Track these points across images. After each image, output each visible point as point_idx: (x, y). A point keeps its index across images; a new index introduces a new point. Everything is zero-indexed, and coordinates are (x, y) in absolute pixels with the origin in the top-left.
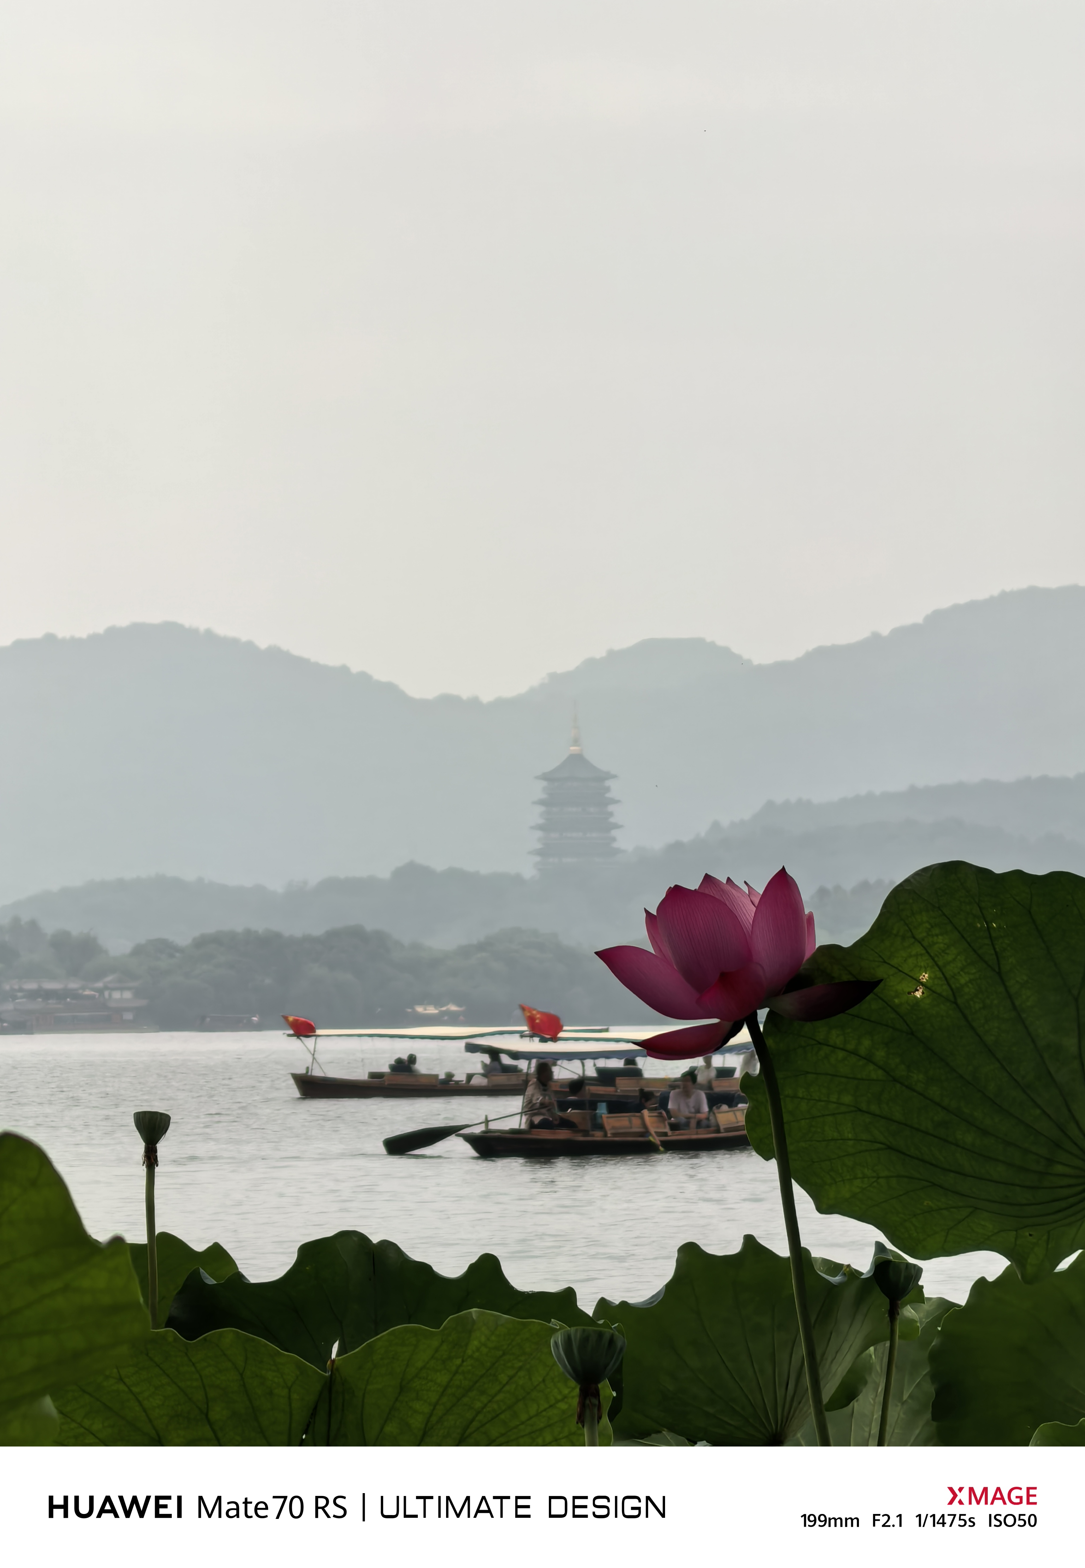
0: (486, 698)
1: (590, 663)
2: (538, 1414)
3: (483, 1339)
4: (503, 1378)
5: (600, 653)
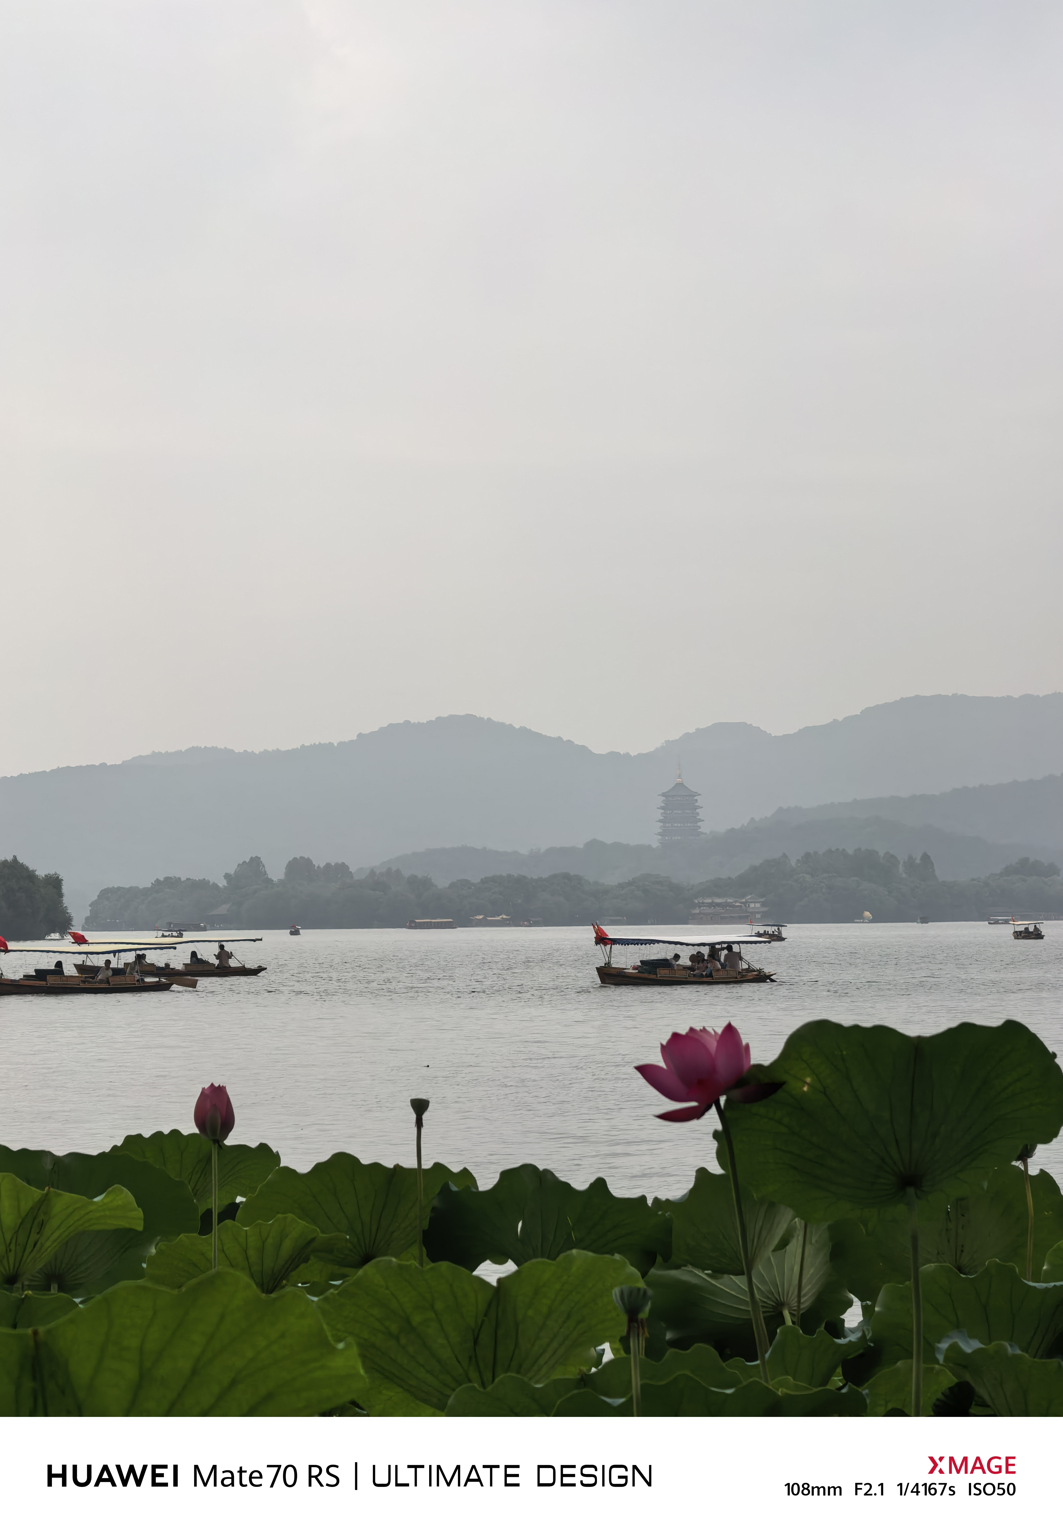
0: (633, 753)
1: (687, 735)
4: (589, 1285)
5: (692, 730)
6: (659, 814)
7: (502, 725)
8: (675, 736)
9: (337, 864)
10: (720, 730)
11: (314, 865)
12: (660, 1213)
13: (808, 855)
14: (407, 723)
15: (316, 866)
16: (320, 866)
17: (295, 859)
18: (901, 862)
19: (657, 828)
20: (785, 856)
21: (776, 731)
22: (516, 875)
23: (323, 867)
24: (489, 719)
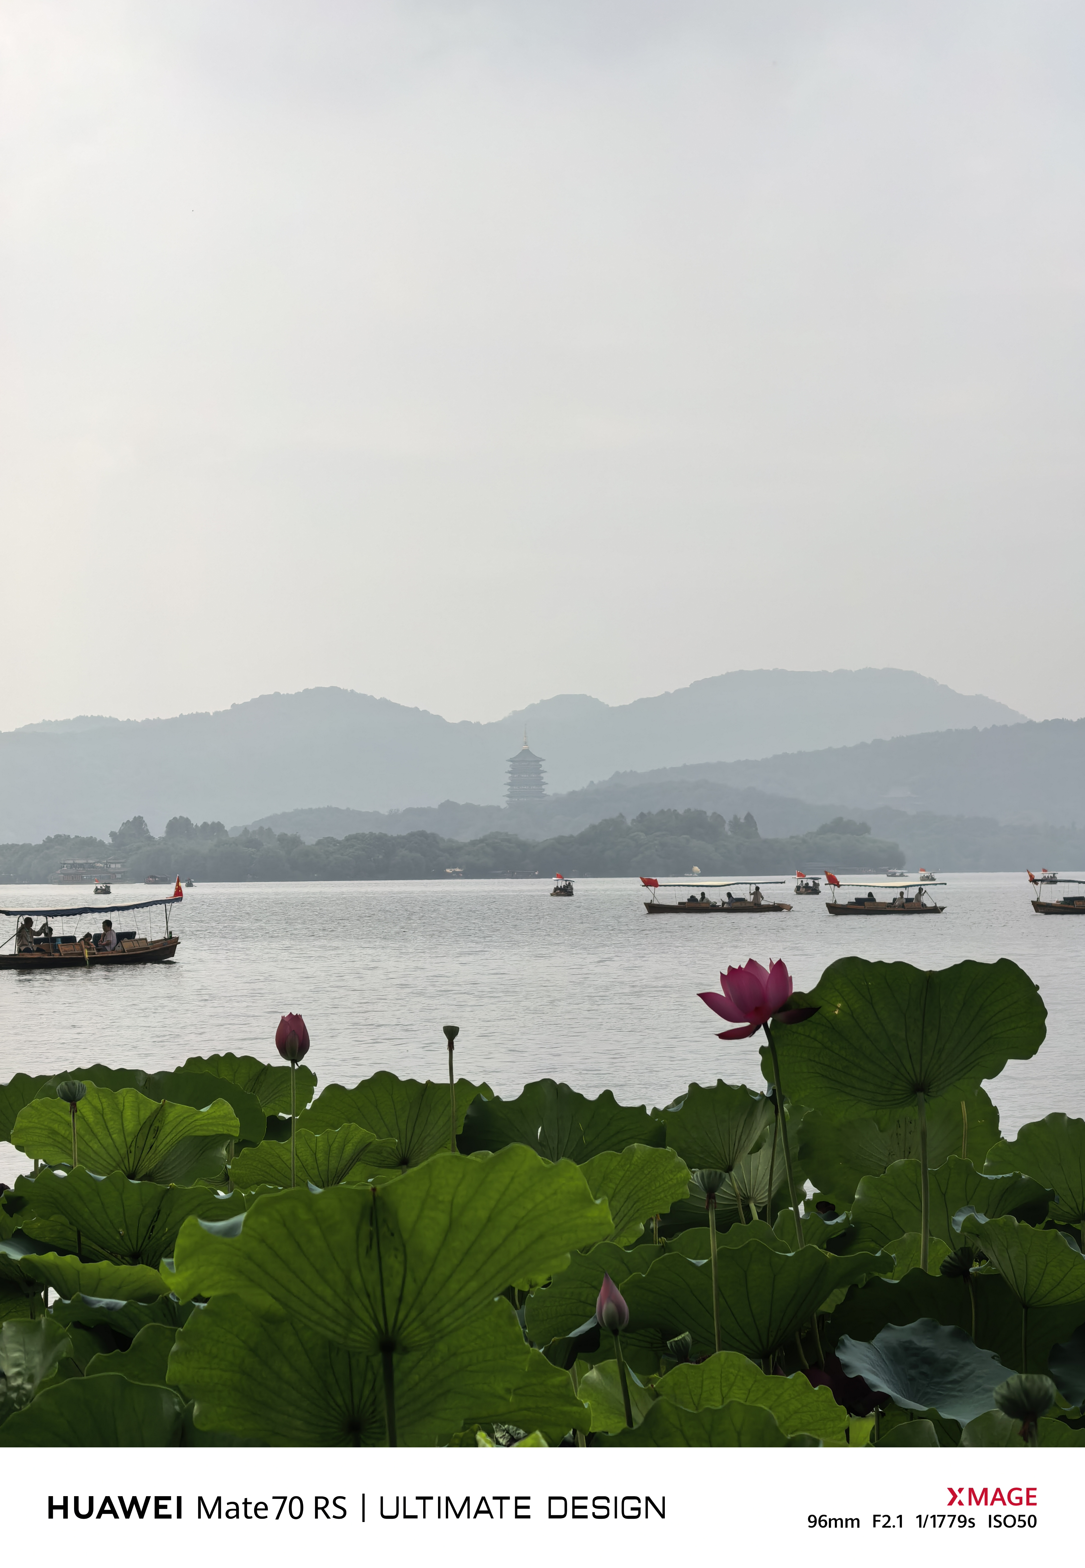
1: (533, 706)
2: (660, 1186)
3: (639, 1156)
4: (646, 1172)
5: (537, 702)
6: (507, 778)
7: (364, 696)
8: (522, 707)
9: (213, 823)
10: (562, 700)
11: (193, 824)
12: (657, 1120)
13: (642, 815)
14: (277, 694)
15: (194, 824)
16: (198, 825)
17: (175, 818)
18: (727, 822)
19: (506, 790)
20: (621, 816)
21: (613, 702)
22: (377, 833)
23: (201, 826)
24: (352, 691)
